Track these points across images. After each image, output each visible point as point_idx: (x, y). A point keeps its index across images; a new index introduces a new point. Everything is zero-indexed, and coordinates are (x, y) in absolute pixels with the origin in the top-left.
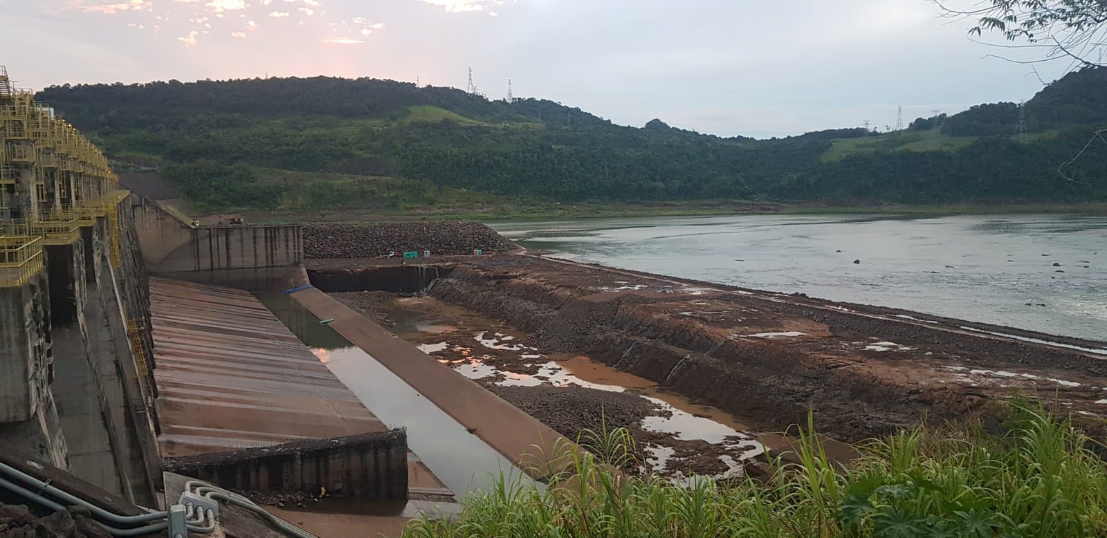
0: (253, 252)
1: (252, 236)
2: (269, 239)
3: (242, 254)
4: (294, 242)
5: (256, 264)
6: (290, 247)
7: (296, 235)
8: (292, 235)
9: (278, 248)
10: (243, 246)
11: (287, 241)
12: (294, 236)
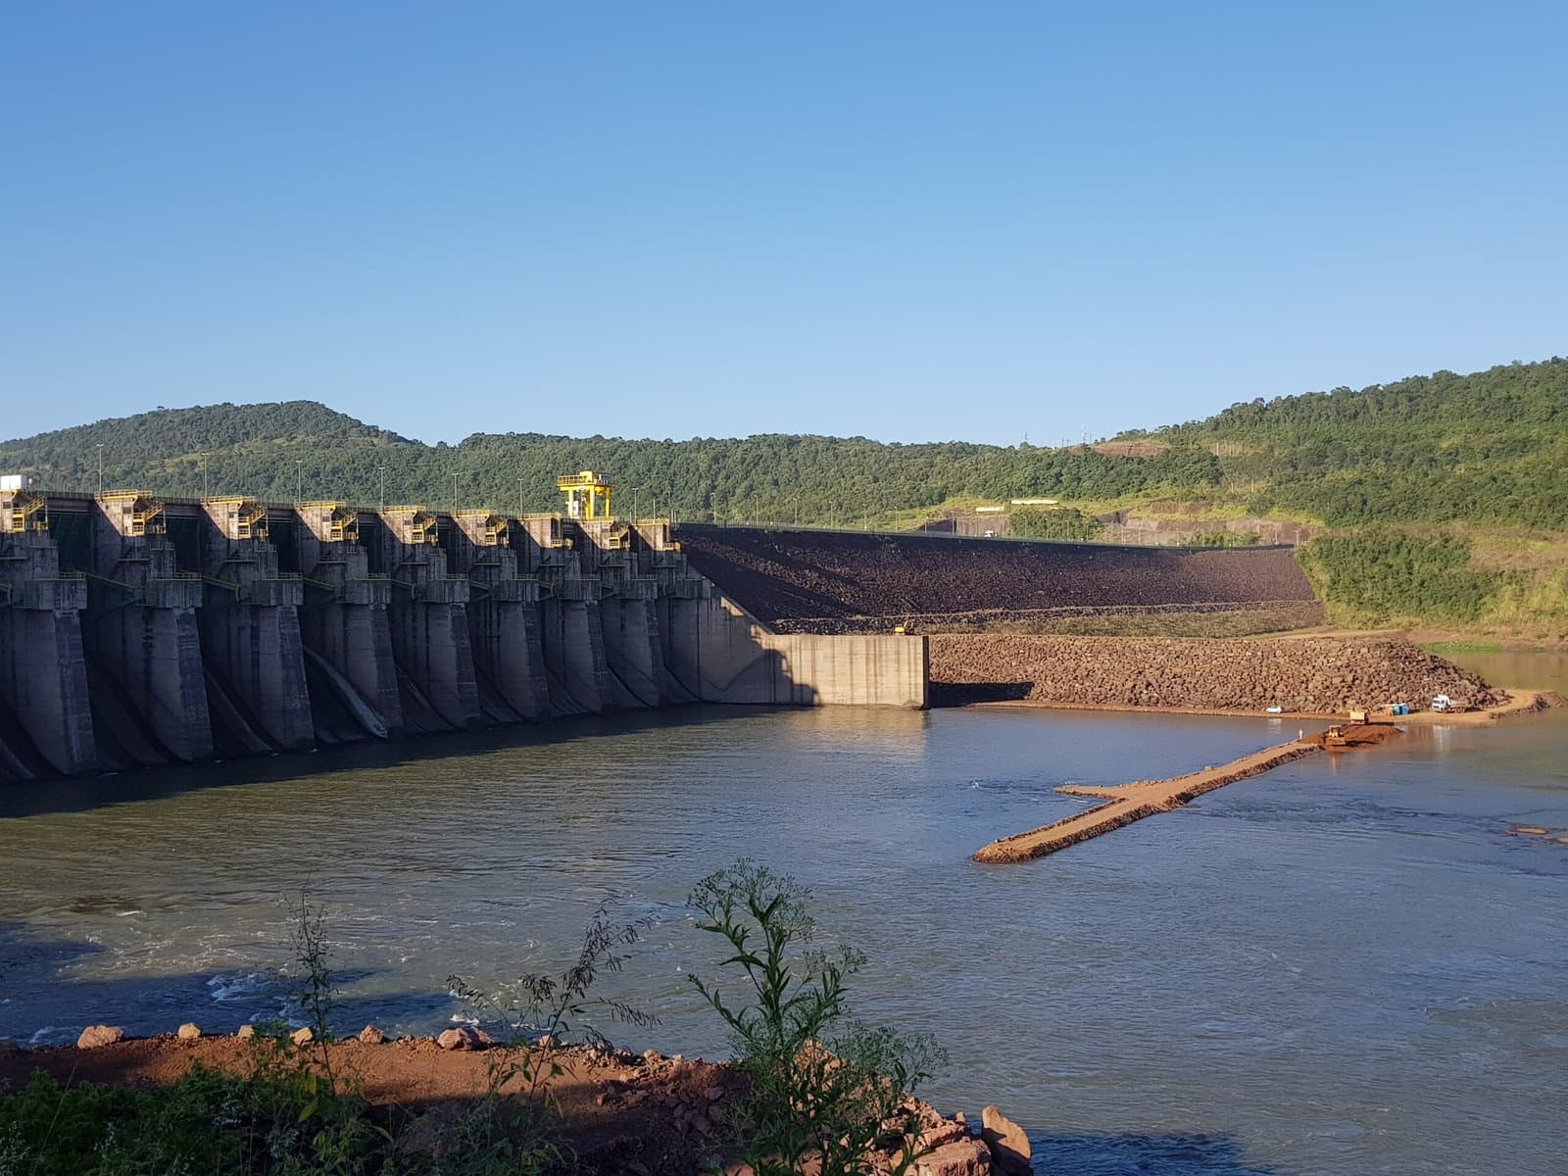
0: (849, 677)
1: (848, 652)
2: (872, 657)
3: (834, 681)
4: (909, 664)
5: (852, 698)
6: (902, 673)
7: (912, 651)
8: (907, 652)
9: (885, 673)
10: (834, 666)
11: (898, 661)
12: (909, 654)
